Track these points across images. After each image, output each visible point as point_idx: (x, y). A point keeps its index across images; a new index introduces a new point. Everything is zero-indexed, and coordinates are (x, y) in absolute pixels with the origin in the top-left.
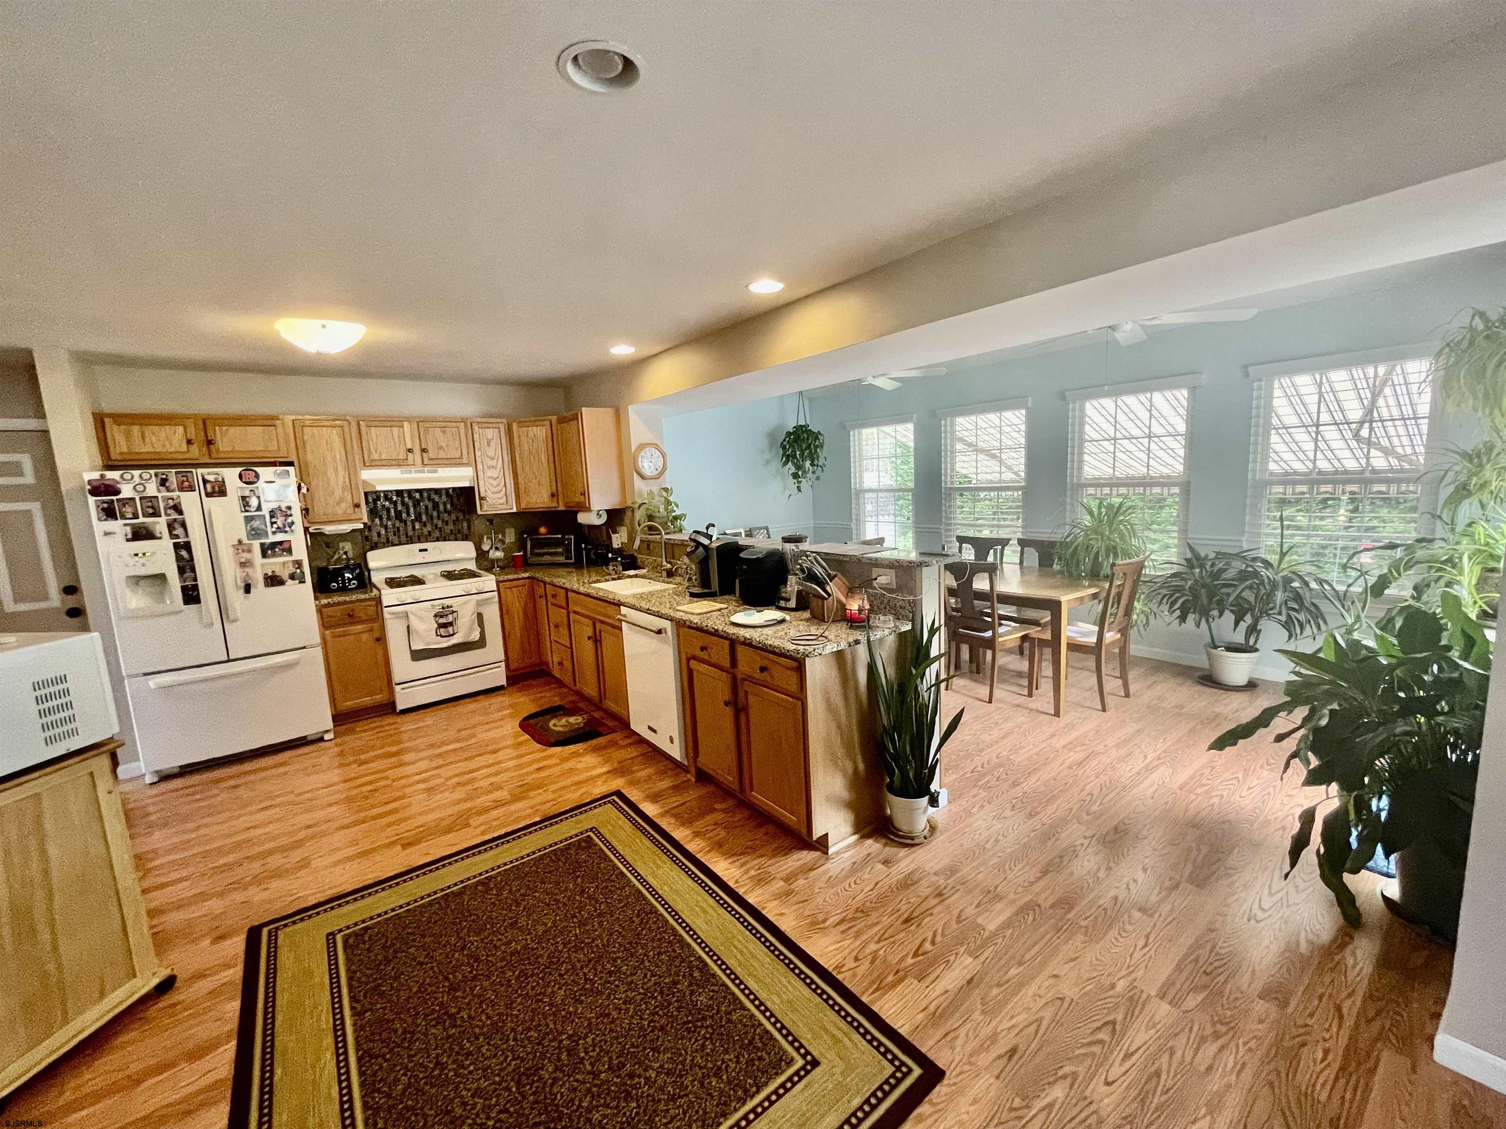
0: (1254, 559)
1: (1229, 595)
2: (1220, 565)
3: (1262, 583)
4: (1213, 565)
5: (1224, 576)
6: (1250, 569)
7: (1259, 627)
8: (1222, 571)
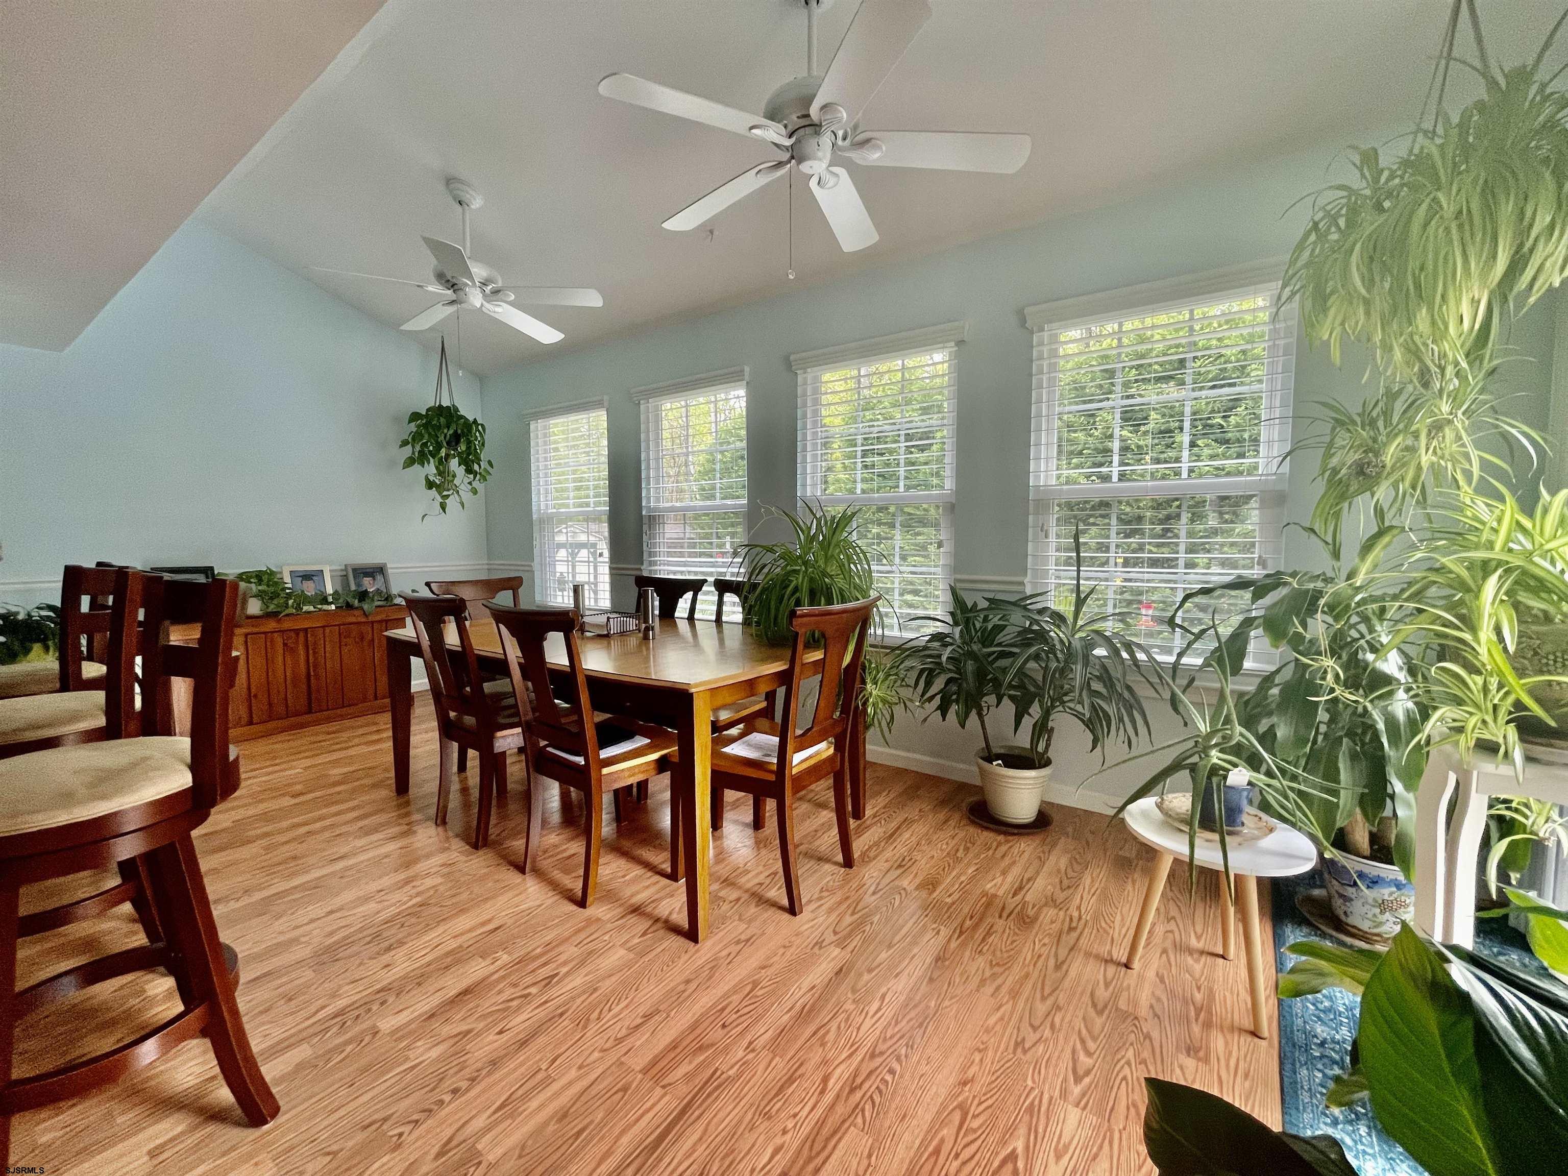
0: (1041, 612)
1: (1004, 670)
2: (995, 620)
3: (1052, 650)
4: (986, 619)
5: (1000, 638)
6: (1036, 627)
7: (1050, 724)
8: (999, 629)
